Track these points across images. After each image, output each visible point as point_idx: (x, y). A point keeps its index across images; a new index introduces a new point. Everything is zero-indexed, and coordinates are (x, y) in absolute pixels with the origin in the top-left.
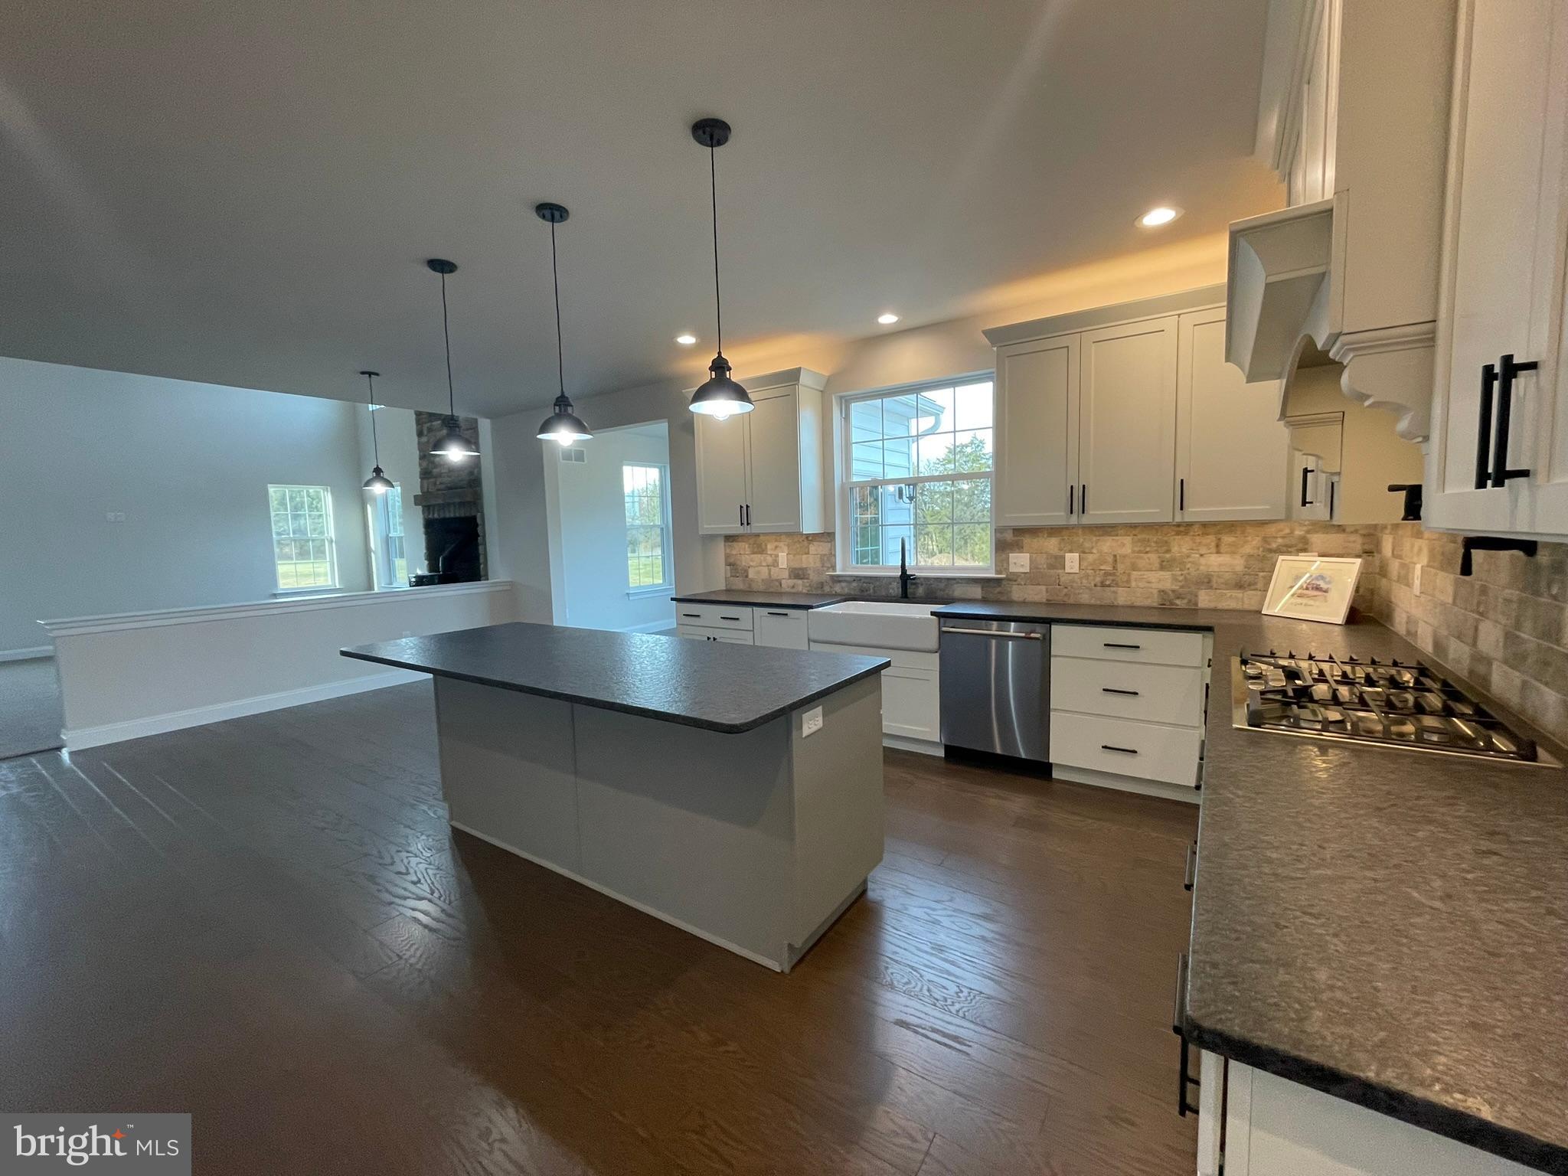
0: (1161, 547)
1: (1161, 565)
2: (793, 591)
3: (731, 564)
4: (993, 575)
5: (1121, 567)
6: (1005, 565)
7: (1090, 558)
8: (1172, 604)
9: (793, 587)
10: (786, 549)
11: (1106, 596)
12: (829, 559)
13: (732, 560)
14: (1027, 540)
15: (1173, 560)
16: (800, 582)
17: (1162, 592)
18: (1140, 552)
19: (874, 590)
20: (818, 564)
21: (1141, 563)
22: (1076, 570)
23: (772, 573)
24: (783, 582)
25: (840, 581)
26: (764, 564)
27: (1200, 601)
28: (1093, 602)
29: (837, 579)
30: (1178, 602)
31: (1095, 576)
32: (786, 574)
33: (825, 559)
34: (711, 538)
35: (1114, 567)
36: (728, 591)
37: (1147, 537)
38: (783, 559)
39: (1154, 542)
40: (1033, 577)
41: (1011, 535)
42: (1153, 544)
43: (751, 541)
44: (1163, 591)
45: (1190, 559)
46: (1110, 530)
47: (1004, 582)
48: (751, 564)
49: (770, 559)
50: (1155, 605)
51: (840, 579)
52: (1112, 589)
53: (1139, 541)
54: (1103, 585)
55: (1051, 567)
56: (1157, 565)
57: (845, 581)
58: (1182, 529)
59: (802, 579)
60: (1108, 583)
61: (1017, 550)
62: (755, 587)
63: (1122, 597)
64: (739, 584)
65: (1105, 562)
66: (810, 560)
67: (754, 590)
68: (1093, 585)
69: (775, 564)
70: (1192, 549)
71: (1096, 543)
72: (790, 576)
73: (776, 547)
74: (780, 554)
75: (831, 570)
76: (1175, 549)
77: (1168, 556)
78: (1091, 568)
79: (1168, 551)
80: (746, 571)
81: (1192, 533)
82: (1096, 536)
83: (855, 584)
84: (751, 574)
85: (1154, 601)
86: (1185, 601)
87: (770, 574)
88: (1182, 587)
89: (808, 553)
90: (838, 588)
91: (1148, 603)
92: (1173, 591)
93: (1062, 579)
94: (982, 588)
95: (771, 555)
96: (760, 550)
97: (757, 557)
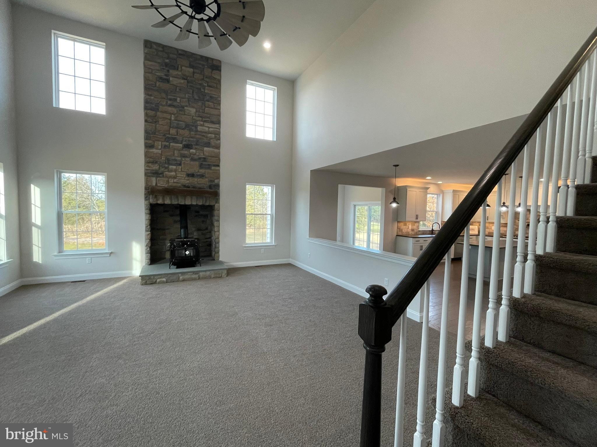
2: (411, 234)
3: (399, 228)
10: (411, 224)
12: (418, 227)
16: (413, 232)
19: (425, 233)
20: (416, 228)
24: (410, 232)
29: (419, 231)
32: (410, 230)
38: (410, 226)
43: (404, 223)
48: (403, 228)
49: (407, 227)
62: (404, 234)
64: (400, 233)
66: (415, 227)
69: (408, 228)
73: (409, 224)
75: (418, 229)
80: (402, 231)
83: (422, 232)
84: (403, 231)
87: (407, 230)
90: (419, 233)
96: (405, 225)
97: (405, 226)
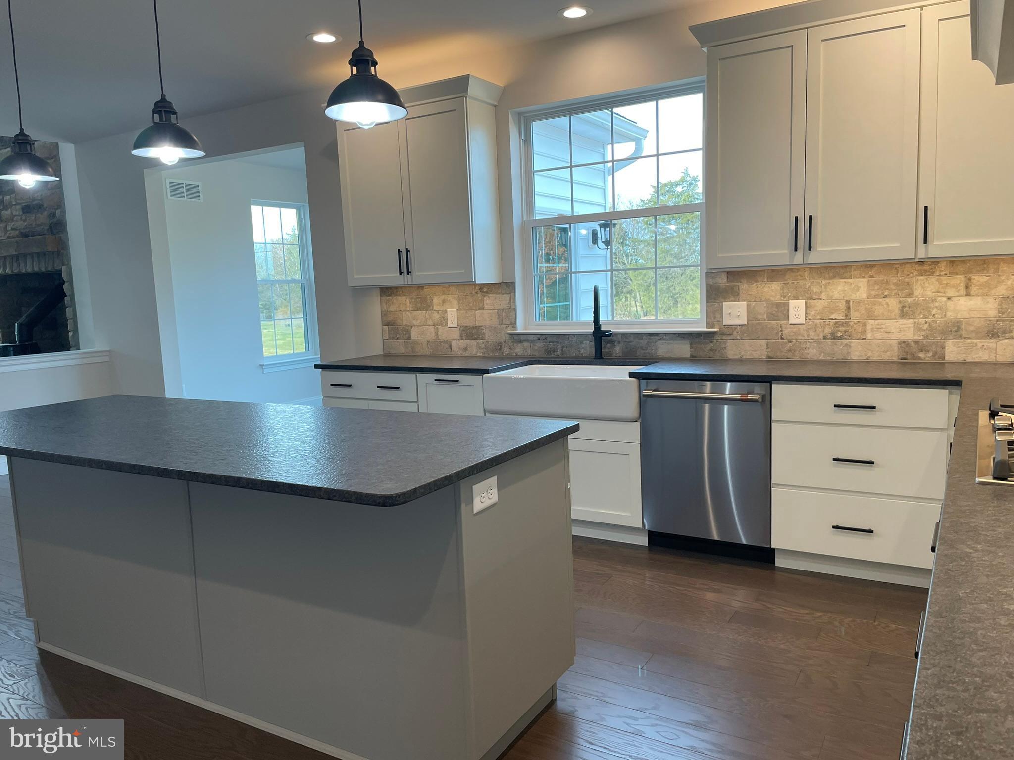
0: (902, 290)
1: (902, 311)
2: (467, 354)
3: (390, 323)
4: (703, 328)
5: (854, 315)
6: (718, 316)
7: (819, 305)
8: (914, 356)
9: (466, 349)
10: (455, 303)
11: (838, 350)
12: (508, 315)
13: (390, 318)
14: (744, 286)
15: (917, 304)
16: (474, 343)
17: (903, 344)
18: (876, 297)
19: (562, 350)
20: (495, 321)
21: (878, 310)
22: (802, 320)
23: (439, 334)
24: (454, 344)
25: (521, 342)
26: (430, 322)
27: (946, 354)
28: (821, 358)
29: (518, 339)
30: (921, 355)
31: (824, 328)
32: (456, 334)
33: (504, 314)
34: (362, 292)
35: (846, 316)
36: (387, 355)
37: (885, 278)
38: (453, 316)
39: (893, 284)
40: (750, 330)
41: (725, 280)
42: (893, 287)
43: (414, 295)
44: (904, 342)
45: (937, 304)
46: (842, 271)
47: (716, 337)
48: (414, 322)
49: (436, 316)
50: (895, 359)
51: (522, 338)
52: (845, 341)
53: (876, 283)
54: (834, 337)
55: (773, 317)
56: (897, 311)
57: (527, 341)
58: (926, 267)
59: (476, 339)
60: (839, 334)
61: (732, 299)
62: (419, 350)
63: (856, 351)
64: (399, 347)
65: (835, 310)
66: (485, 317)
67: (419, 354)
68: (821, 337)
69: (443, 321)
70: (938, 292)
71: (826, 287)
72: (461, 335)
73: (444, 301)
74: (448, 310)
75: (511, 327)
76: (918, 292)
77: (909, 300)
78: (819, 317)
79: (911, 295)
80: (408, 332)
81: (938, 273)
82: (825, 278)
83: (539, 345)
84: (414, 335)
85: (893, 355)
86: (930, 354)
87: (437, 334)
88: (926, 337)
89: (483, 308)
90: (519, 350)
91: (886, 357)
92: (916, 342)
93: (786, 332)
94: (691, 344)
95: (438, 311)
96: (424, 305)
97: (421, 314)
